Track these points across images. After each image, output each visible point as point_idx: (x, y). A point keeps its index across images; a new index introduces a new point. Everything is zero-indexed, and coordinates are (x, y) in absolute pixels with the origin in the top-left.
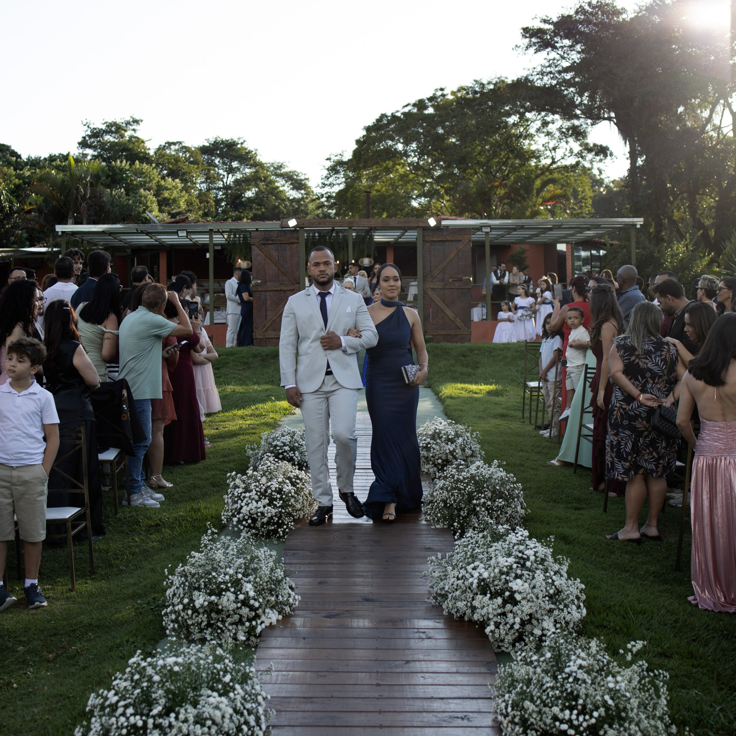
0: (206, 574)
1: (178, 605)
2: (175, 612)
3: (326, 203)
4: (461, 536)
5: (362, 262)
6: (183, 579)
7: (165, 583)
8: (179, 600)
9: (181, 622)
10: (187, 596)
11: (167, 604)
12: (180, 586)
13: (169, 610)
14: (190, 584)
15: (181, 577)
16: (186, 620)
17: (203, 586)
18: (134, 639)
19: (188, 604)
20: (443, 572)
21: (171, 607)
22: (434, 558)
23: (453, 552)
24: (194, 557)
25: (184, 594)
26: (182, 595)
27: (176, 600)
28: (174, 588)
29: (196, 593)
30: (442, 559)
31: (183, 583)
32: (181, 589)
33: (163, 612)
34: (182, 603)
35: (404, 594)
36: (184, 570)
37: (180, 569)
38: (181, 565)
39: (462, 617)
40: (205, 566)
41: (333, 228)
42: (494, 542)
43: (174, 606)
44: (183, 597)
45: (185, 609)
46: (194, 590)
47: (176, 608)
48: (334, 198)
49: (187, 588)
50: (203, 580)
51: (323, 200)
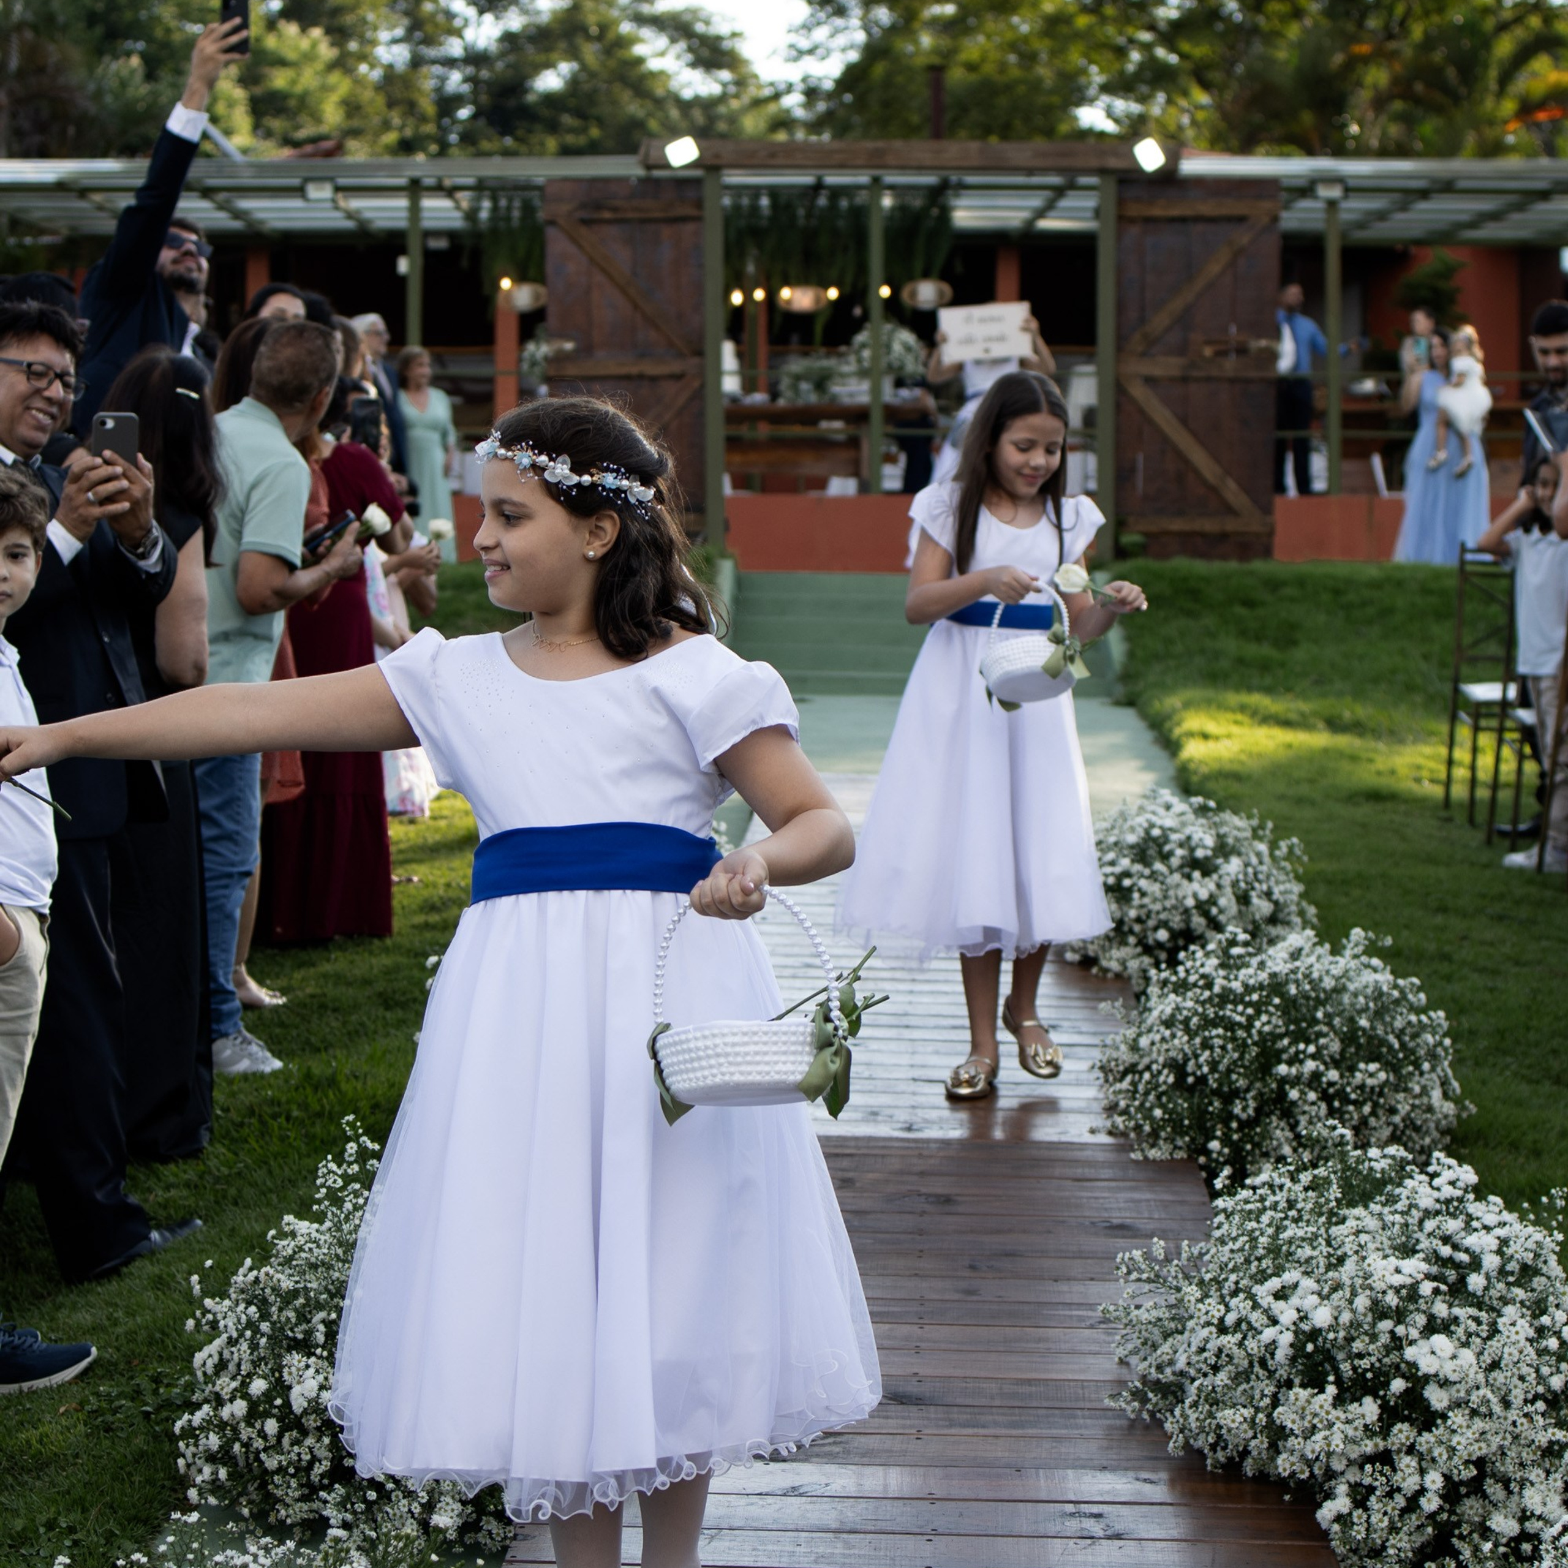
0: (332, 1296)
1: (231, 1400)
2: (222, 1426)
3: (800, 113)
4: (1238, 1180)
5: (913, 294)
6: (253, 1309)
7: (190, 1323)
8: (234, 1384)
9: (241, 1463)
10: (264, 1369)
11: (196, 1397)
12: (241, 1335)
13: (198, 1417)
14: (278, 1329)
15: (249, 1303)
16: (257, 1452)
17: (320, 1338)
18: (76, 1516)
19: (268, 1396)
20: (1170, 1307)
21: (206, 1408)
22: (1137, 1254)
23: (1208, 1236)
24: (293, 1234)
25: (255, 1364)
26: (245, 1368)
27: (226, 1385)
28: (218, 1343)
29: (295, 1360)
30: (1168, 1260)
31: (251, 1324)
32: (244, 1346)
33: (179, 1424)
34: (246, 1396)
35: (1029, 1382)
36: (257, 1280)
37: (242, 1277)
38: (248, 1262)
39: (1233, 1466)
40: (329, 1267)
41: (820, 180)
42: (1352, 1204)
43: (218, 1401)
44: (249, 1375)
45: (254, 1414)
46: (289, 1350)
47: (225, 1413)
48: (830, 96)
49: (263, 1341)
50: (322, 1315)
51: (793, 101)
